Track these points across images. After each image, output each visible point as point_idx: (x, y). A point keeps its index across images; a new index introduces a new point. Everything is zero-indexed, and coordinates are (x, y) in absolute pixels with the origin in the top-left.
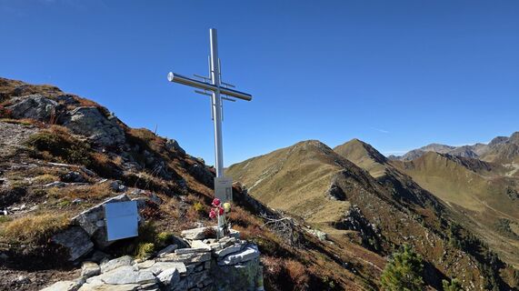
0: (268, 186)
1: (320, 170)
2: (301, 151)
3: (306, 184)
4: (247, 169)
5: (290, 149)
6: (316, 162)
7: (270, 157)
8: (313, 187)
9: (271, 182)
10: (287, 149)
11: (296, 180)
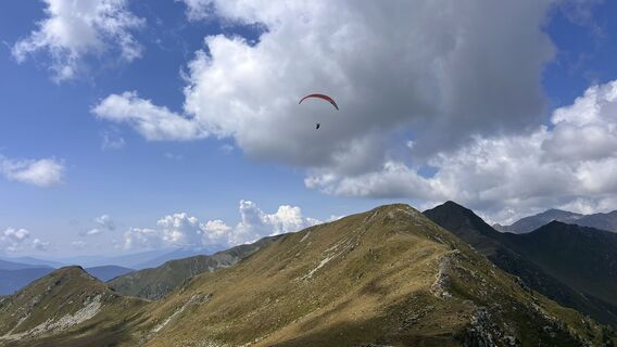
0: (340, 269)
1: (419, 250)
2: (387, 219)
3: (399, 269)
4: (306, 242)
5: (367, 215)
6: (410, 237)
7: (339, 226)
8: (413, 275)
9: (344, 264)
10: (364, 215)
11: (382, 263)
